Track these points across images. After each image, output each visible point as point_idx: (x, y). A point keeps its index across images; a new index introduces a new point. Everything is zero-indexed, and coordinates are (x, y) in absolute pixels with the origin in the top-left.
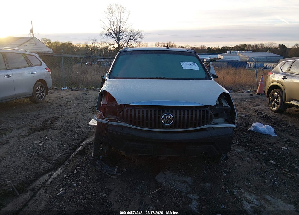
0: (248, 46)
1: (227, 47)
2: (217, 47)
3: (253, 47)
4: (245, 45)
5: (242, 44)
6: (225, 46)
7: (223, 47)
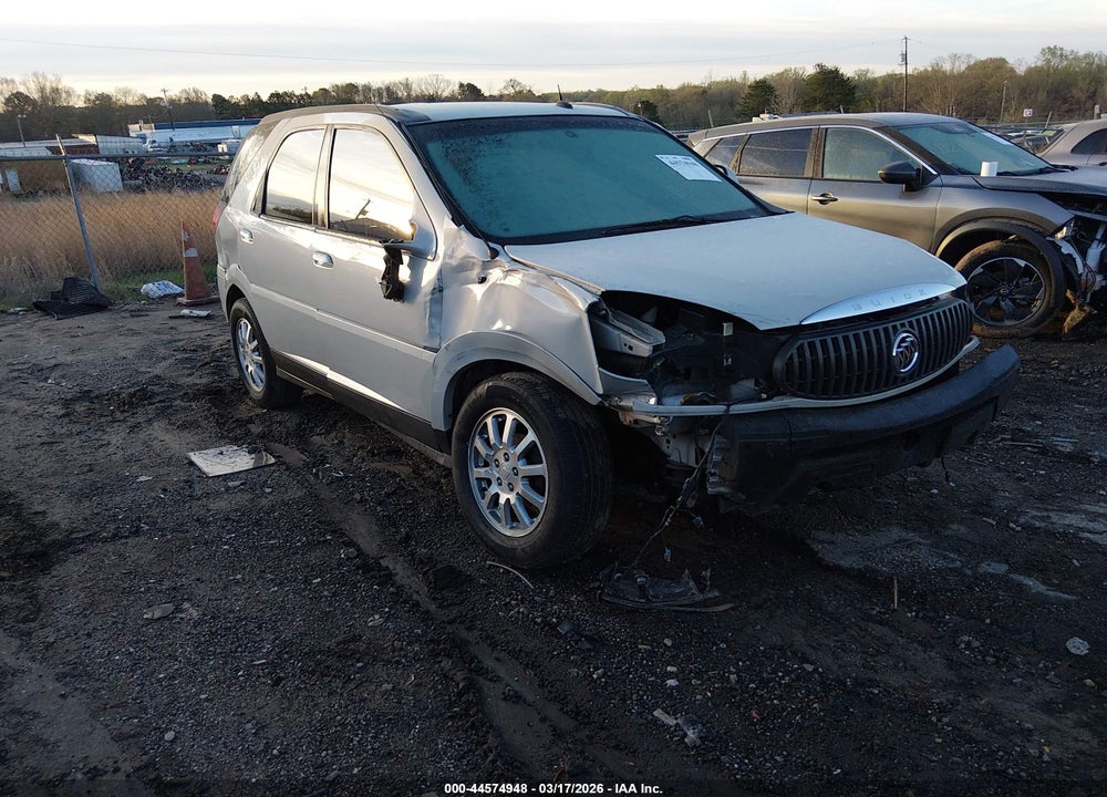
0: (360, 88)
1: (291, 95)
2: (252, 96)
3: (379, 91)
4: (352, 88)
5: (339, 84)
6: (281, 92)
7: (272, 95)
